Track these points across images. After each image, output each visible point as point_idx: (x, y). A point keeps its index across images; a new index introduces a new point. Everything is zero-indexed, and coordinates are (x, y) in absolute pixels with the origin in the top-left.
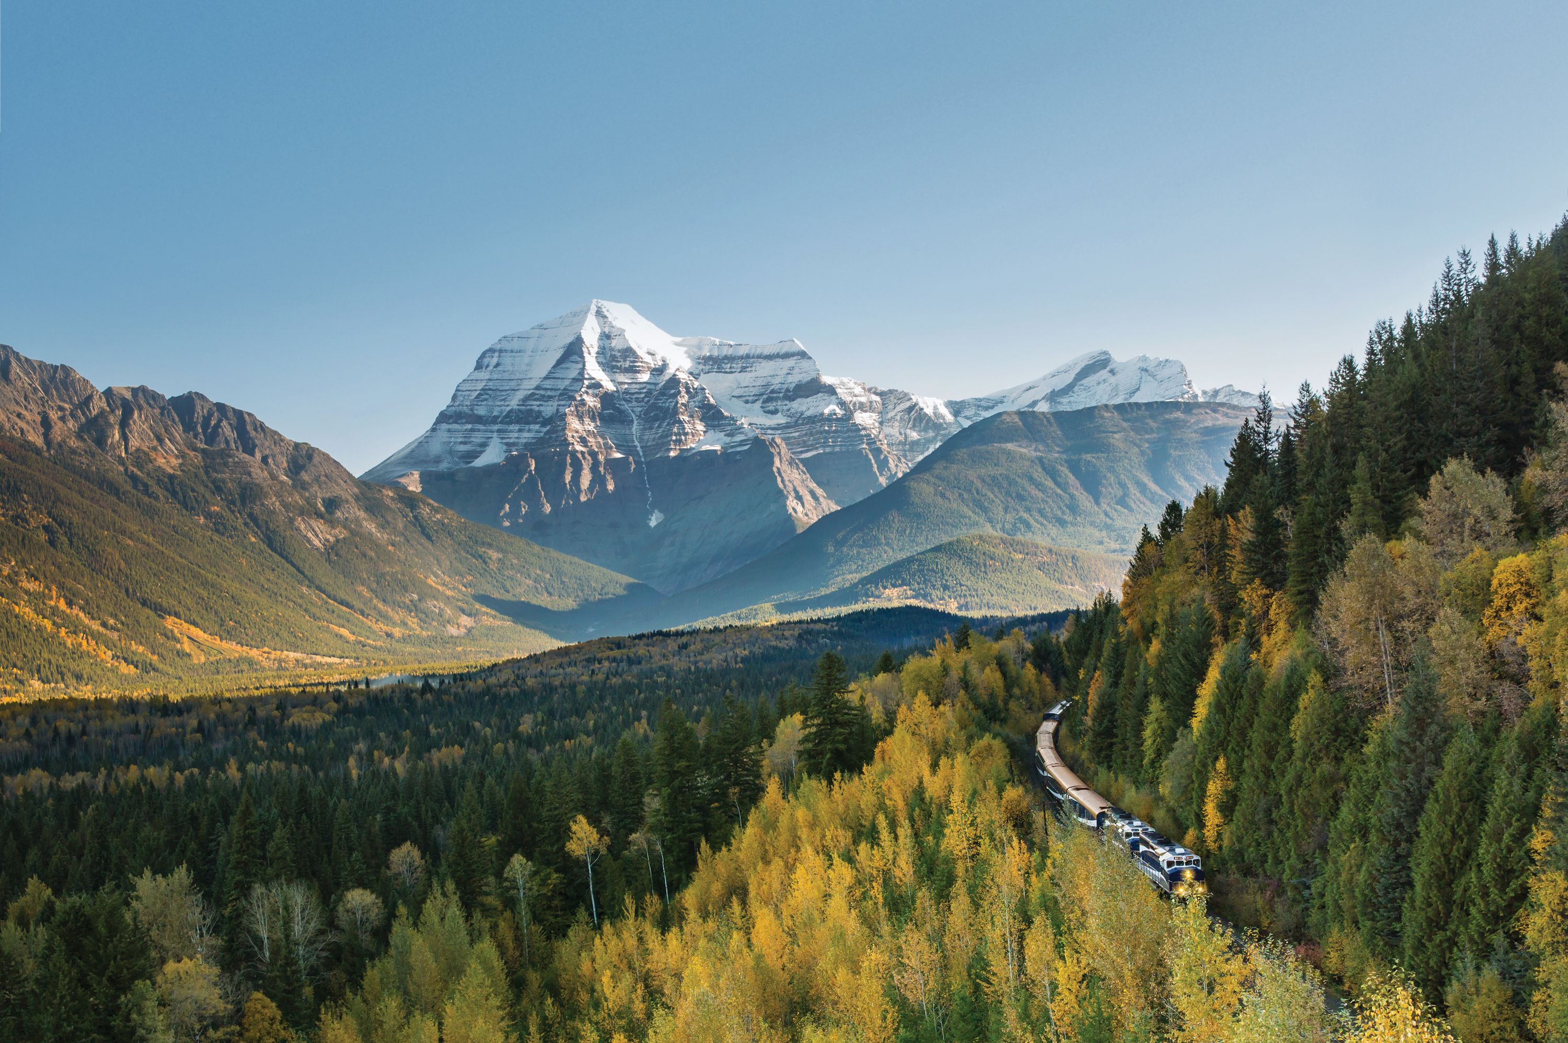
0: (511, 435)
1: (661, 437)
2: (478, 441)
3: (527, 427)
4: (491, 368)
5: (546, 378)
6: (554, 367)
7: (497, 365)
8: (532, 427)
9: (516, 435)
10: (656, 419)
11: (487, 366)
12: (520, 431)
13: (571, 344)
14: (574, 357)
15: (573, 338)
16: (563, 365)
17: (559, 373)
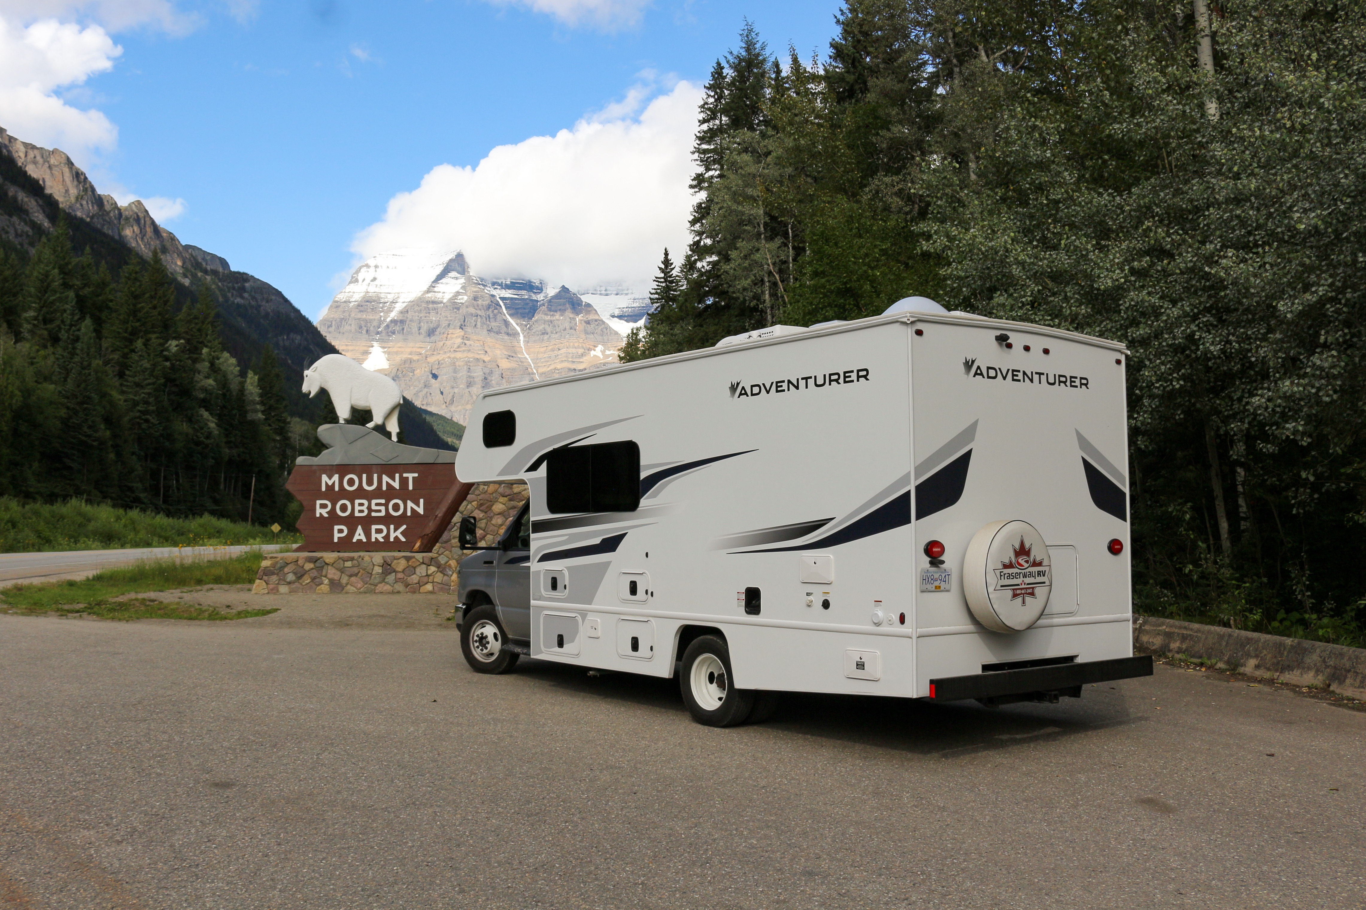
4: (367, 282)
5: (428, 291)
6: (435, 282)
7: (374, 279)
10: (544, 332)
11: (364, 280)
13: (451, 260)
14: (453, 274)
15: (452, 256)
16: (443, 280)
17: (440, 287)
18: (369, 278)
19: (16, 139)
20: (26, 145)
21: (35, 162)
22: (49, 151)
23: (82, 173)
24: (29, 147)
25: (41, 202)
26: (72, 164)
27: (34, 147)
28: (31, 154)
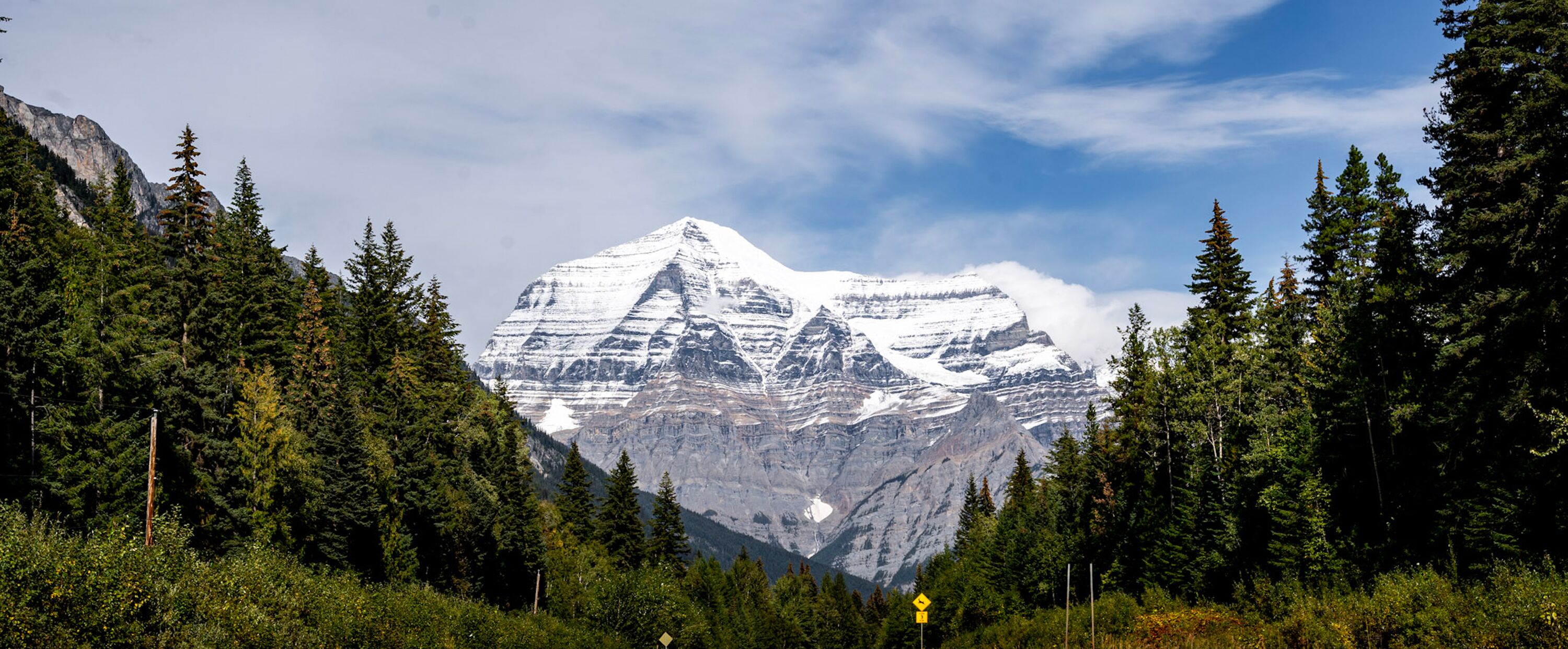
0: (580, 395)
1: (809, 398)
2: (534, 402)
3: (604, 385)
4: (541, 306)
5: (629, 318)
6: (638, 304)
7: (552, 302)
8: (612, 384)
9: (589, 395)
10: (796, 374)
11: (536, 304)
12: (594, 389)
13: (660, 273)
14: (664, 292)
15: (661, 267)
16: (649, 302)
17: (645, 312)
18: (546, 297)
19: (18, 102)
20: (33, 109)
21: (51, 136)
22: (71, 120)
23: (122, 150)
24: (40, 113)
25: (71, 193)
26: (106, 137)
27: (47, 114)
28: (44, 124)
